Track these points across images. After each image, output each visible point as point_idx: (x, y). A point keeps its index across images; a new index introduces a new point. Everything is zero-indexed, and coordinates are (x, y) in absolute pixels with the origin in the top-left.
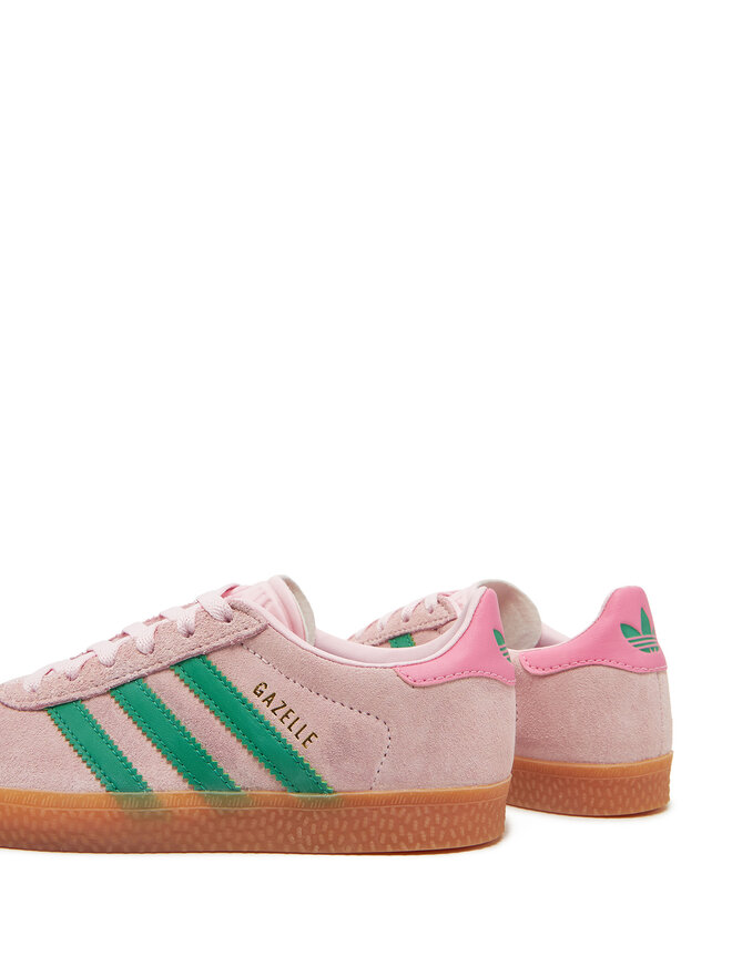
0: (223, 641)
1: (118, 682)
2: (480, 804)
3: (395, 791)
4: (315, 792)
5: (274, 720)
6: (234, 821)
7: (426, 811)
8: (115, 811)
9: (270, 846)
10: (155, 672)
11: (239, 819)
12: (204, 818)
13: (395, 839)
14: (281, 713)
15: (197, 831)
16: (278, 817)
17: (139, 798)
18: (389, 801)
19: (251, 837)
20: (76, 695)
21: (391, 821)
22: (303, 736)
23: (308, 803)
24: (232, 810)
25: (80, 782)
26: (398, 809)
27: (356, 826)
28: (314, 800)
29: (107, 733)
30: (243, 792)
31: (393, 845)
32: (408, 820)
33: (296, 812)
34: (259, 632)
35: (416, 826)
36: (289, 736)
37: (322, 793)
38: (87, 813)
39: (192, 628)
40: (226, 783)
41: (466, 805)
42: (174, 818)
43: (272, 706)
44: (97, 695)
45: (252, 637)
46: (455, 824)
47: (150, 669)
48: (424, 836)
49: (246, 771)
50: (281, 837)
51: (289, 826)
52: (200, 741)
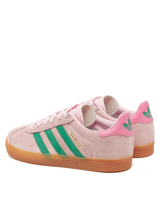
0: (65, 123)
1: (46, 129)
2: (117, 163)
3: (97, 159)
4: (81, 157)
5: (74, 141)
6: (66, 162)
7: (104, 163)
8: (43, 157)
9: (73, 167)
10: (53, 128)
11: (67, 161)
12: (60, 160)
13: (97, 168)
14: (75, 140)
15: (59, 163)
16: (75, 162)
17: (47, 155)
18: (96, 161)
19: (70, 165)
20: (38, 131)
21: (97, 165)
22: (79, 145)
23: (80, 159)
24: (66, 159)
25: (37, 150)
26: (98, 162)
27: (90, 165)
28: (81, 159)
29: (43, 141)
30: (68, 156)
31: (97, 170)
32: (100, 165)
33: (78, 161)
34: (72, 121)
35: (102, 166)
36: (76, 145)
37: (82, 157)
38: (38, 157)
39: (60, 119)
40: (64, 154)
41: (113, 163)
42: (54, 160)
43: (74, 138)
44: (42, 132)
45: (71, 122)
46: (110, 166)
47: (52, 127)
48: (103, 169)
49: (68, 151)
50: (75, 166)
51: (77, 163)
52: (60, 144)
